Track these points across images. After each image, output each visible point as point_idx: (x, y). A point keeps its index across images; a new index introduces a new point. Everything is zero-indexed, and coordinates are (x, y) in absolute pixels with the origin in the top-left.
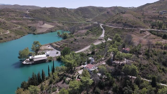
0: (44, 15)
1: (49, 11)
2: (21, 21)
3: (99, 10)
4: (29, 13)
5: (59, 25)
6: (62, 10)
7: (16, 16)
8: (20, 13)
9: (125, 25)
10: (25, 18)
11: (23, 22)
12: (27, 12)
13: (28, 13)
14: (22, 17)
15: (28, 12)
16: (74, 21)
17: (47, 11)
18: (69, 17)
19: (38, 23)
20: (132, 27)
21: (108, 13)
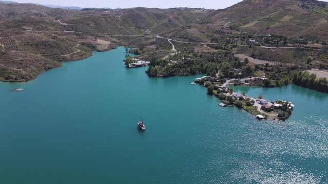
0: (87, 27)
5: (113, 40)
9: (190, 40)
10: (66, 32)
13: (66, 25)
14: (63, 31)
16: (129, 35)
17: (90, 22)
19: (88, 39)
20: (195, 41)
21: (170, 21)
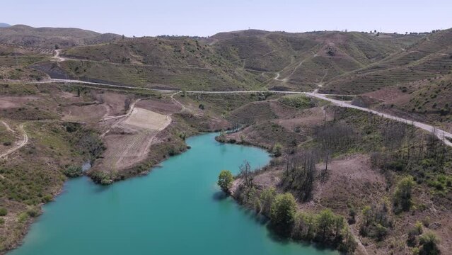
0: (120, 69)
1: (139, 51)
2: (31, 98)
3: (291, 42)
4: (63, 59)
5: (184, 108)
6: (183, 48)
7: (12, 77)
8: (31, 60)
10: (50, 81)
11: (43, 100)
12: (57, 57)
13: (61, 63)
14: (39, 79)
15: (60, 55)
16: (232, 90)
17: (131, 53)
18: (211, 72)
19: (104, 105)
21: (330, 53)
